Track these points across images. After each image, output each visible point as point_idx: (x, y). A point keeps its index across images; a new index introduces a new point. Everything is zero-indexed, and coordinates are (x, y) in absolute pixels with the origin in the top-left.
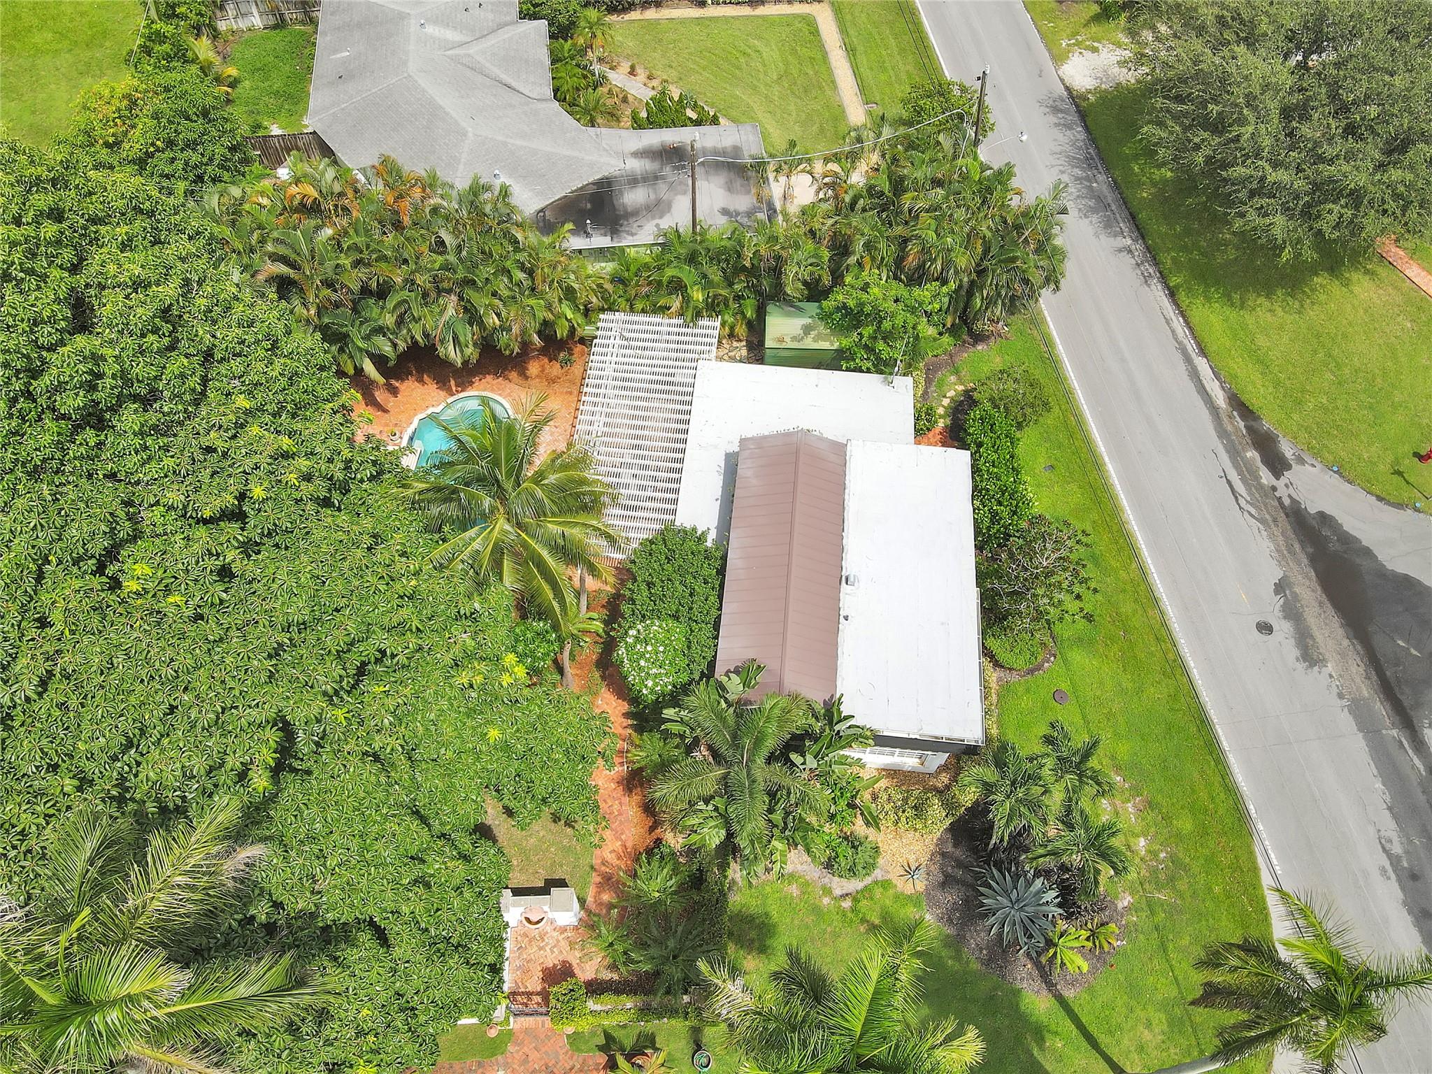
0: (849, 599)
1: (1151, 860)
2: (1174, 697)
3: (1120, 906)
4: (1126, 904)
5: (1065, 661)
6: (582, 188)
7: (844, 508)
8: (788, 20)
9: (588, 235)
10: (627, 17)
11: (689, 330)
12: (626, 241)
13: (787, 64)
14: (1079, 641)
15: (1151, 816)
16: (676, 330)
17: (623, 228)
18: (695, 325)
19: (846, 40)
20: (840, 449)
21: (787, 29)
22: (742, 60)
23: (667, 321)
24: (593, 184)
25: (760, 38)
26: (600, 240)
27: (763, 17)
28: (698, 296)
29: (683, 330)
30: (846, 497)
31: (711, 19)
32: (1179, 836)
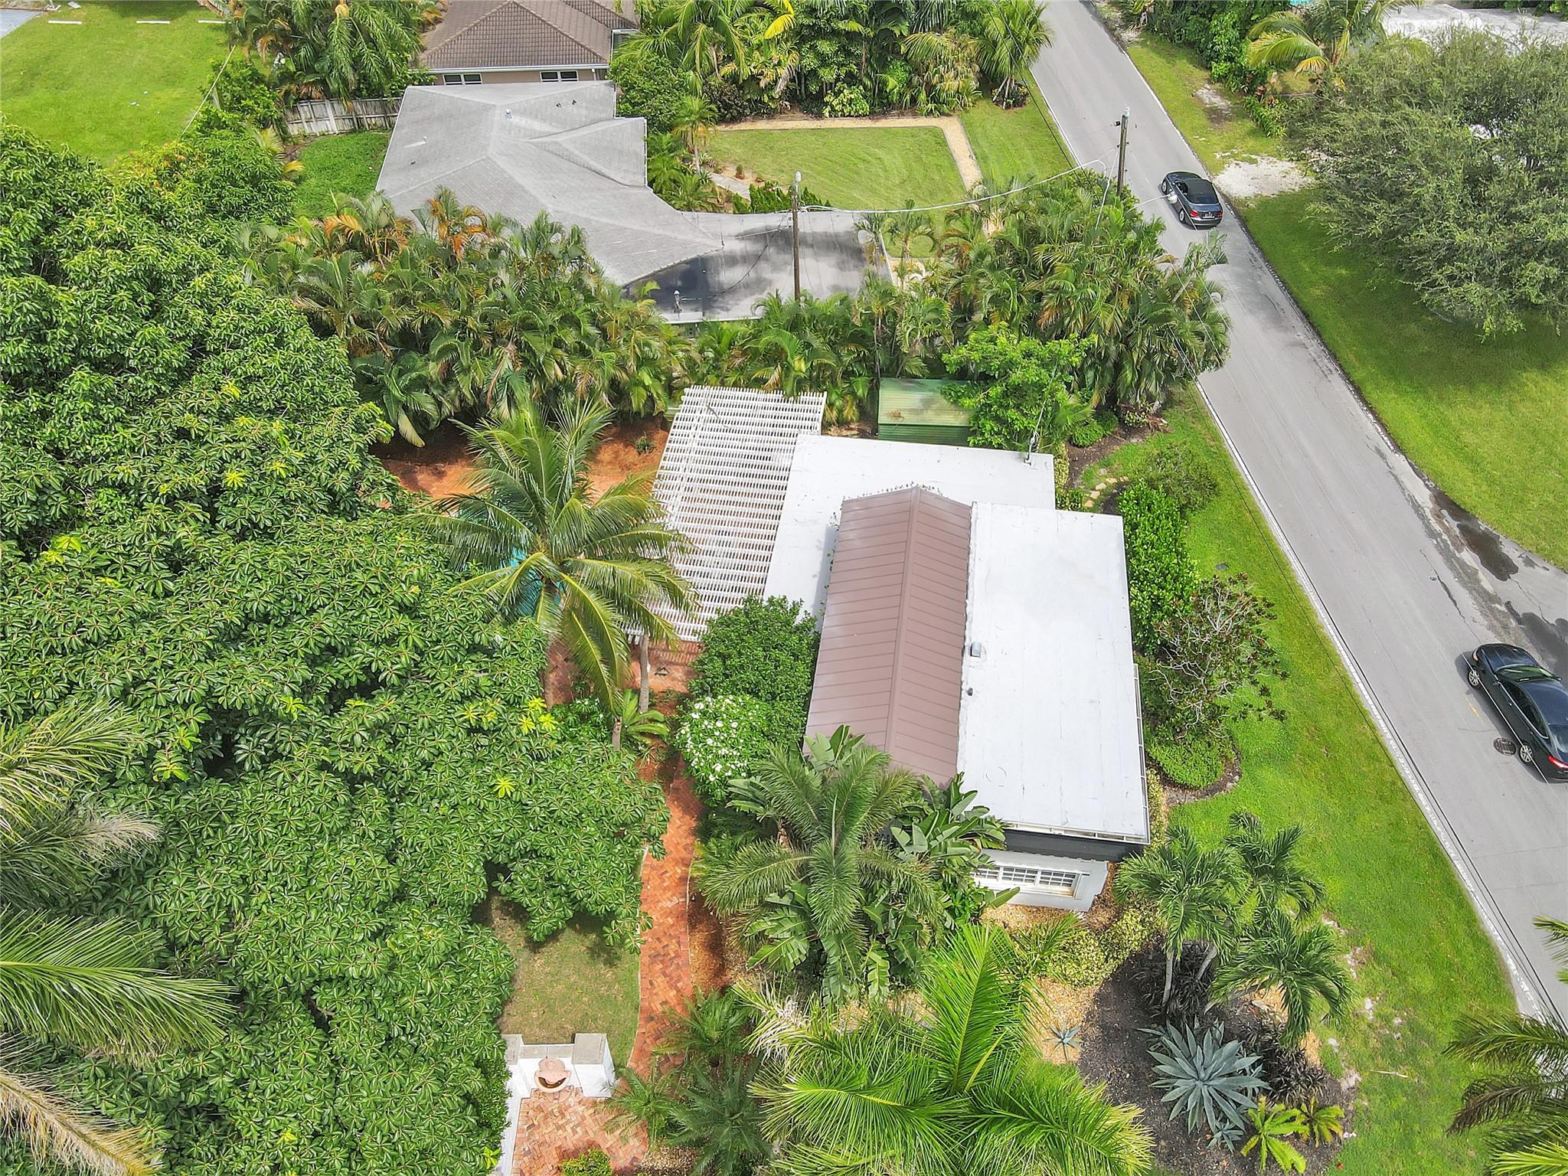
0: (972, 672)
1: (1381, 1027)
2: (1396, 825)
3: (1344, 1086)
4: (1352, 1083)
5: (1254, 779)
6: (672, 267)
7: (968, 574)
8: (913, 133)
9: (677, 311)
10: (736, 127)
11: (789, 405)
12: (720, 316)
13: (910, 169)
14: (1269, 757)
15: (1378, 971)
16: (773, 404)
17: (717, 304)
18: (796, 401)
19: (978, 151)
20: (964, 513)
21: (911, 139)
22: (861, 166)
23: (762, 395)
24: (686, 262)
25: (881, 147)
26: (690, 316)
27: (886, 130)
28: (800, 366)
29: (782, 405)
30: (971, 562)
31: (828, 130)
32: (1417, 997)
